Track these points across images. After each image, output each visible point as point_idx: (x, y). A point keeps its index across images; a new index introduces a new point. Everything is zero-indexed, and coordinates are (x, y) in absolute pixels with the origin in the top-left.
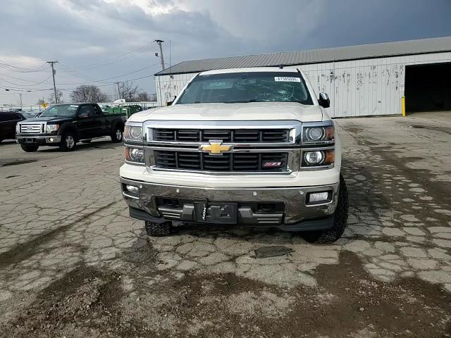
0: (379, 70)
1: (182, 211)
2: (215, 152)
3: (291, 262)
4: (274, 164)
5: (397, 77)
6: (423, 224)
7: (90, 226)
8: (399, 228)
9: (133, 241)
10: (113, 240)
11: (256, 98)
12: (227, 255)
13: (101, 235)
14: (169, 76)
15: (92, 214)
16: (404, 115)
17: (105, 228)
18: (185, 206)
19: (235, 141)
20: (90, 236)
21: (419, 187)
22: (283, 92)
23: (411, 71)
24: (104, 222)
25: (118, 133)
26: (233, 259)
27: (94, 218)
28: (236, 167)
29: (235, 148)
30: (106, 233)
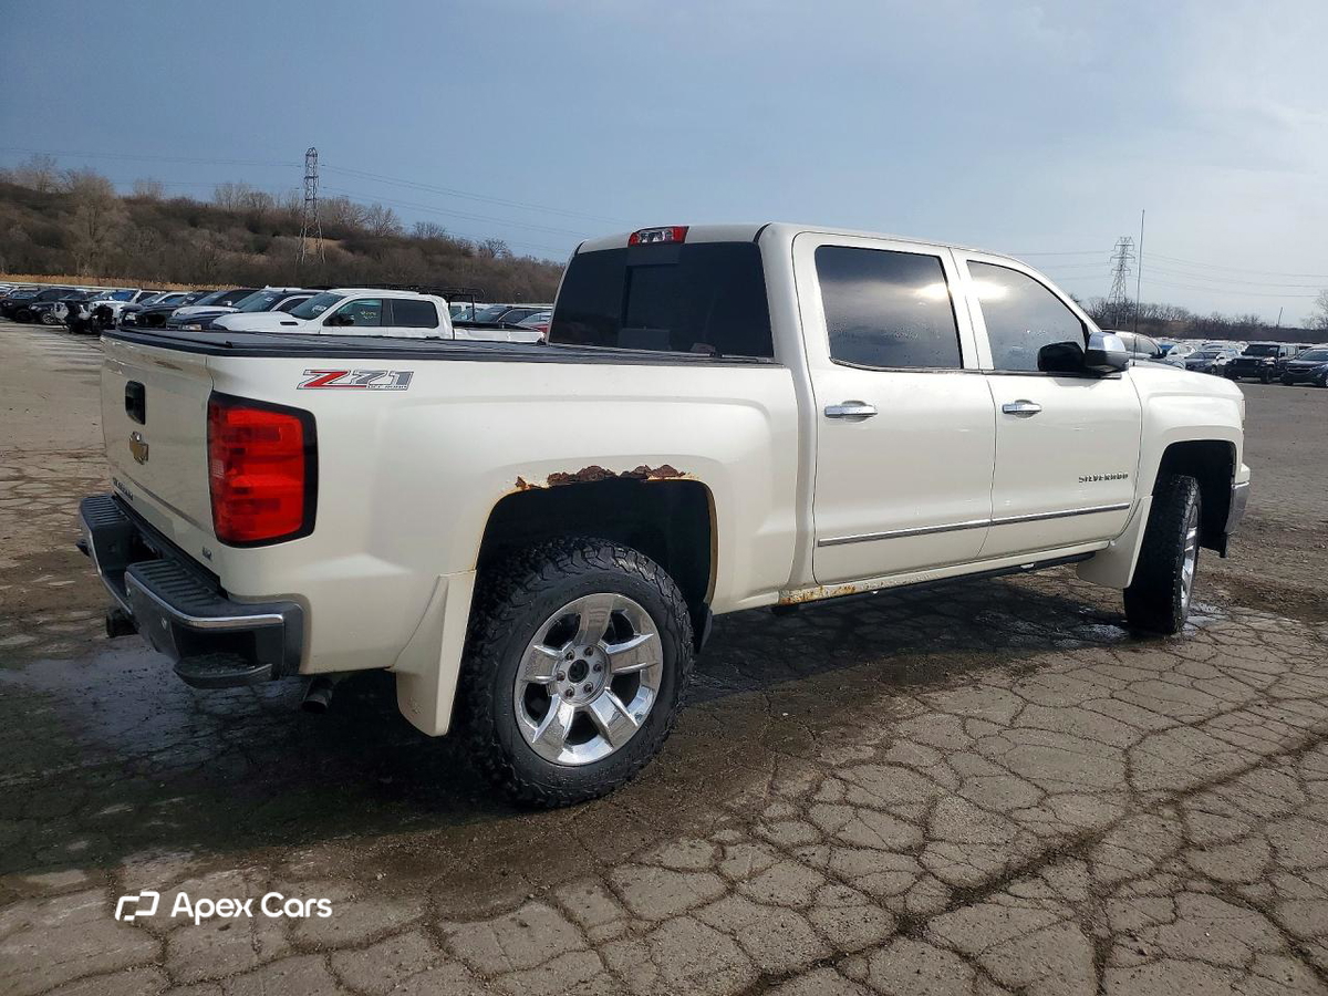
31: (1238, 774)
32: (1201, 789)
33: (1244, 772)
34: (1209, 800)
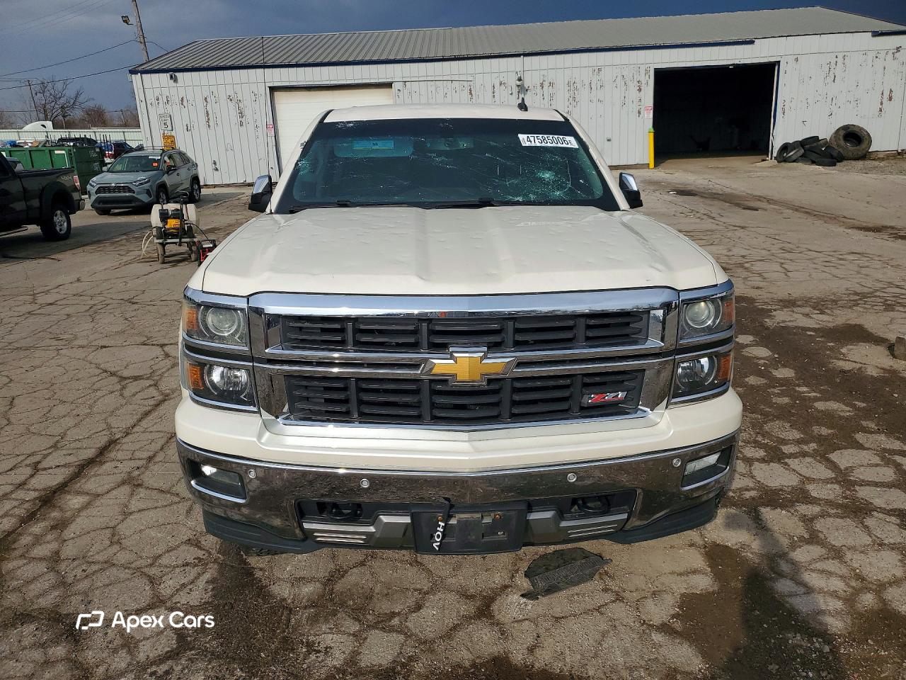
0: (607, 75)
1: (372, 529)
2: (467, 378)
3: (619, 598)
4: (609, 397)
5: (640, 90)
6: (813, 446)
7: (68, 533)
8: (779, 461)
9: (207, 576)
10: (152, 581)
11: (490, 192)
12: (466, 595)
13: (109, 563)
14: (165, 76)
15: (63, 488)
16: (652, 165)
17: (115, 539)
18: (385, 519)
19: (519, 345)
20: (79, 572)
21: (757, 345)
22: (547, 175)
23: (666, 81)
24: (104, 512)
25: (59, 218)
26: (484, 608)
27: (74, 501)
28: (515, 411)
29: (520, 365)
30: (122, 557)
31: (142, 418)
32: (157, 405)
33: (140, 420)
34: (152, 402)
